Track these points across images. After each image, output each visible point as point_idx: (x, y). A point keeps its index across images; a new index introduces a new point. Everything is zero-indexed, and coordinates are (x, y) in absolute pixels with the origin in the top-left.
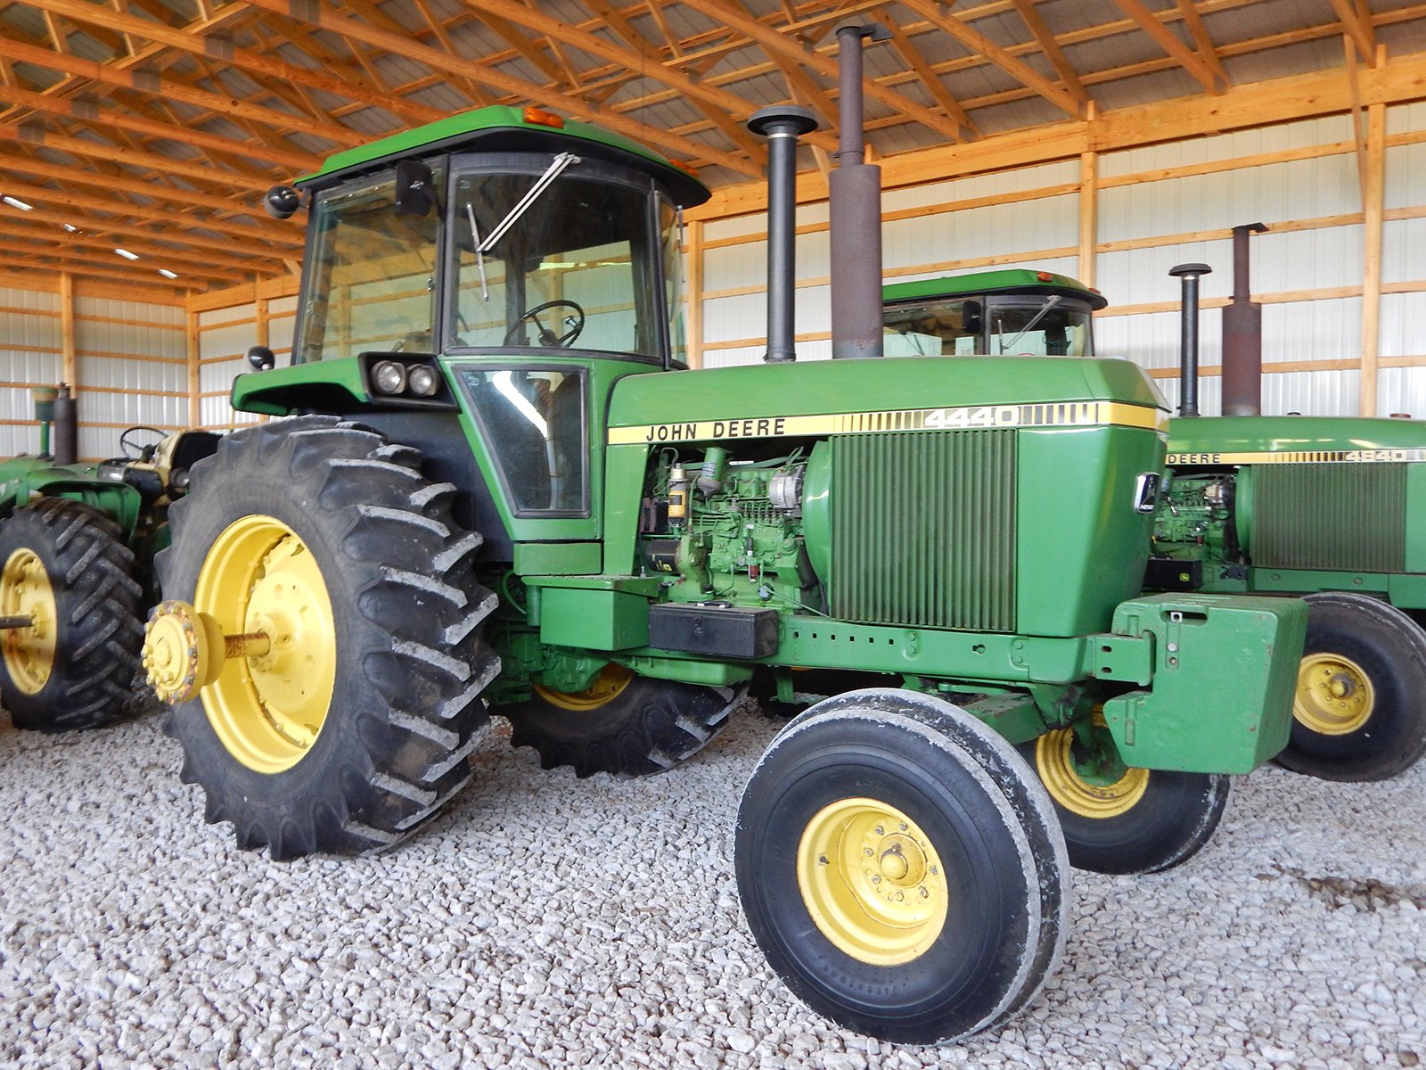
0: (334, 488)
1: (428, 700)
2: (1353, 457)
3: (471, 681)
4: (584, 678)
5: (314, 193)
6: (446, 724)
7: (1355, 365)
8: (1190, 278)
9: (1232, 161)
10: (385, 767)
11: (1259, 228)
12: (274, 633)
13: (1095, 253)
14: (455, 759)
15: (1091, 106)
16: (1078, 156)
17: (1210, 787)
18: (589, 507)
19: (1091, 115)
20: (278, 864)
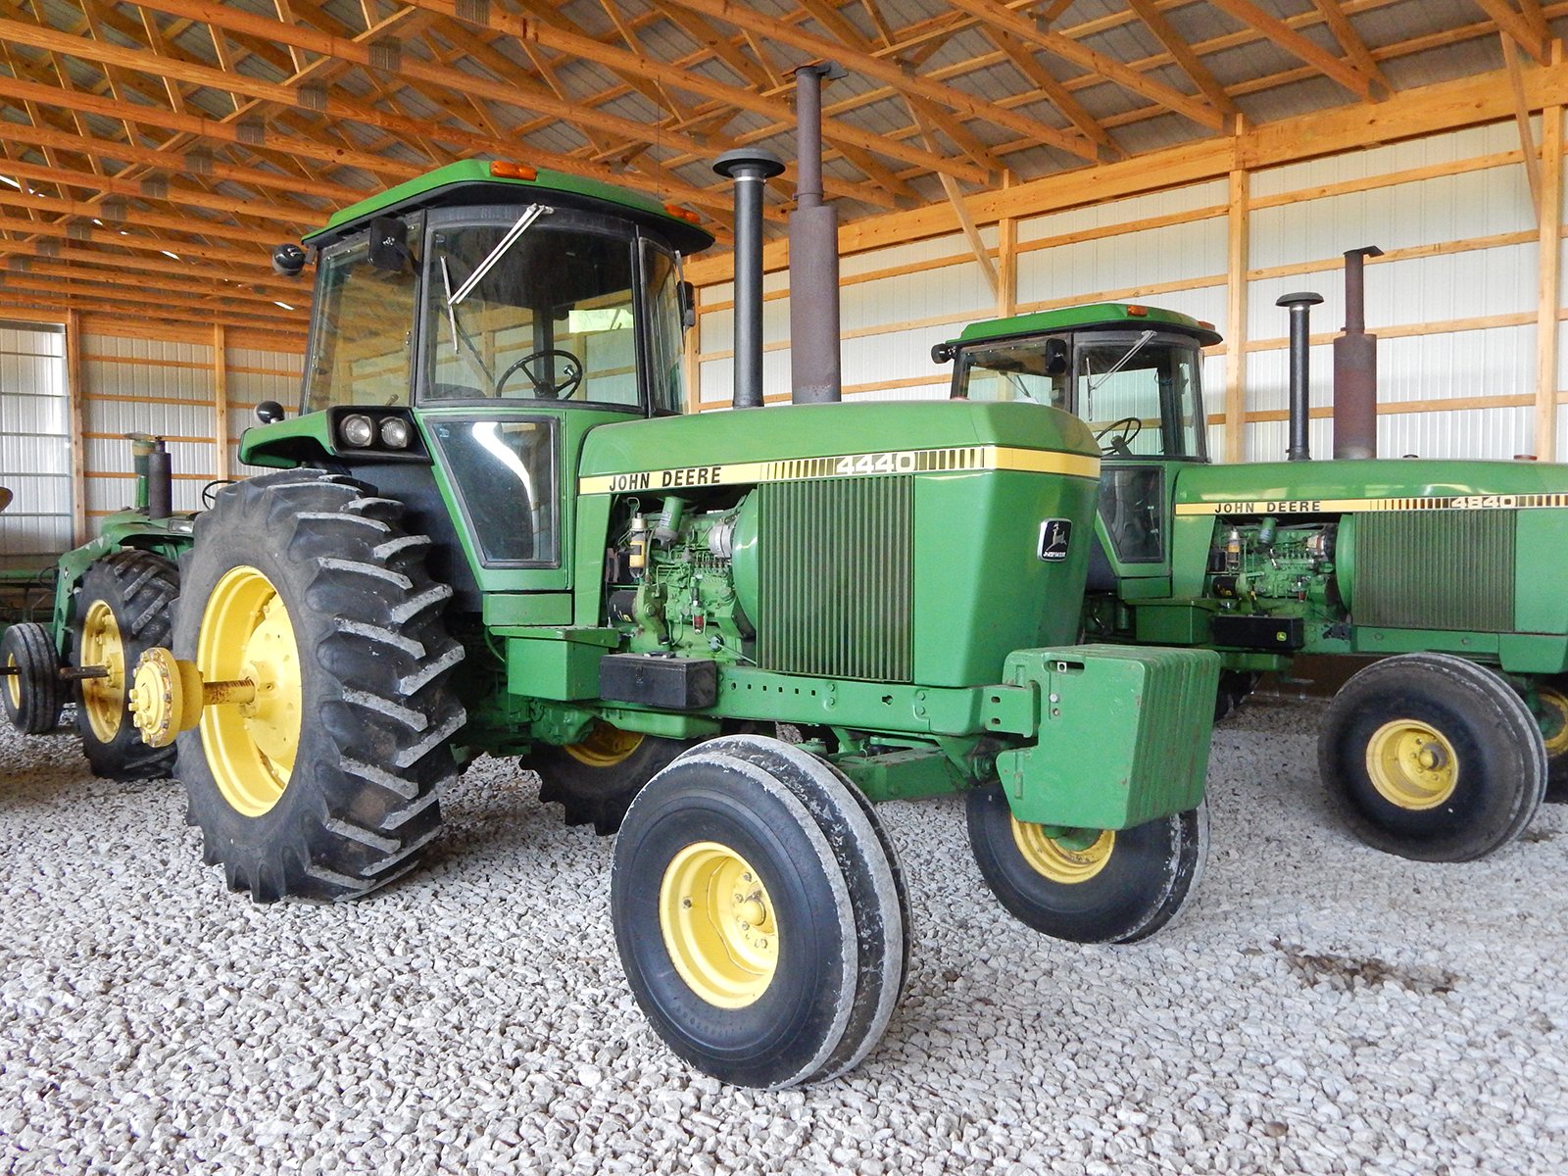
0: (302, 541)
1: (382, 749)
2: (1459, 504)
3: (428, 731)
4: (572, 731)
5: (319, 249)
6: (402, 773)
7: (1530, 401)
8: (1299, 308)
9: (1391, 176)
10: (339, 813)
11: (1374, 252)
12: (258, 680)
13: (1245, 282)
14: (416, 808)
15: (1239, 118)
16: (1226, 175)
17: (1171, 854)
18: (559, 557)
19: (1239, 130)
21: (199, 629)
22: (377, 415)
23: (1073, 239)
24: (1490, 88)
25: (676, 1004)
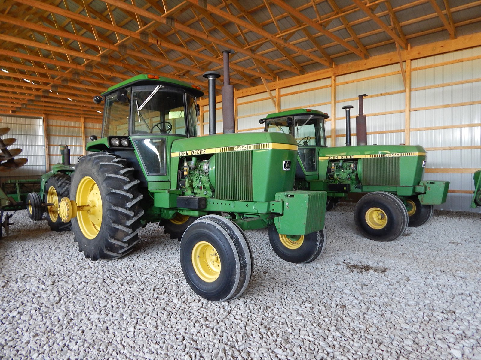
0: (101, 170)
1: (123, 221)
2: (386, 156)
3: (134, 216)
4: (171, 216)
5: (105, 97)
6: (128, 227)
7: (404, 131)
8: (348, 109)
9: (370, 77)
10: (113, 237)
11: (365, 95)
12: (91, 205)
13: (335, 103)
14: (132, 235)
15: (334, 64)
16: (331, 77)
17: (317, 241)
18: (167, 173)
19: (334, 66)
20: (93, 261)
21: (76, 193)
22: (120, 138)
23: (294, 93)
24: (393, 56)
25: (196, 282)
